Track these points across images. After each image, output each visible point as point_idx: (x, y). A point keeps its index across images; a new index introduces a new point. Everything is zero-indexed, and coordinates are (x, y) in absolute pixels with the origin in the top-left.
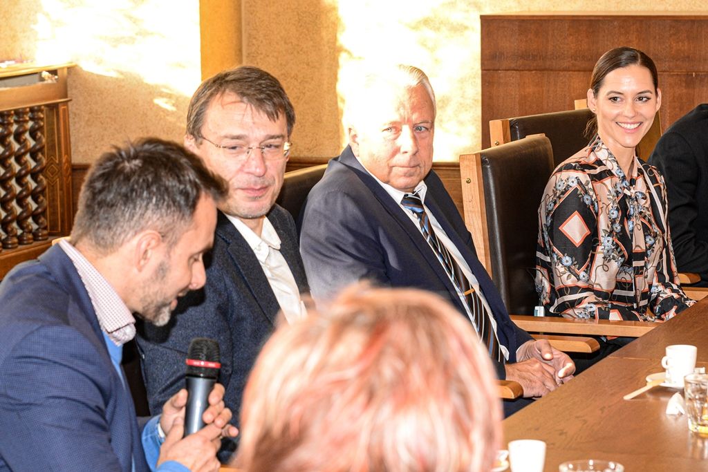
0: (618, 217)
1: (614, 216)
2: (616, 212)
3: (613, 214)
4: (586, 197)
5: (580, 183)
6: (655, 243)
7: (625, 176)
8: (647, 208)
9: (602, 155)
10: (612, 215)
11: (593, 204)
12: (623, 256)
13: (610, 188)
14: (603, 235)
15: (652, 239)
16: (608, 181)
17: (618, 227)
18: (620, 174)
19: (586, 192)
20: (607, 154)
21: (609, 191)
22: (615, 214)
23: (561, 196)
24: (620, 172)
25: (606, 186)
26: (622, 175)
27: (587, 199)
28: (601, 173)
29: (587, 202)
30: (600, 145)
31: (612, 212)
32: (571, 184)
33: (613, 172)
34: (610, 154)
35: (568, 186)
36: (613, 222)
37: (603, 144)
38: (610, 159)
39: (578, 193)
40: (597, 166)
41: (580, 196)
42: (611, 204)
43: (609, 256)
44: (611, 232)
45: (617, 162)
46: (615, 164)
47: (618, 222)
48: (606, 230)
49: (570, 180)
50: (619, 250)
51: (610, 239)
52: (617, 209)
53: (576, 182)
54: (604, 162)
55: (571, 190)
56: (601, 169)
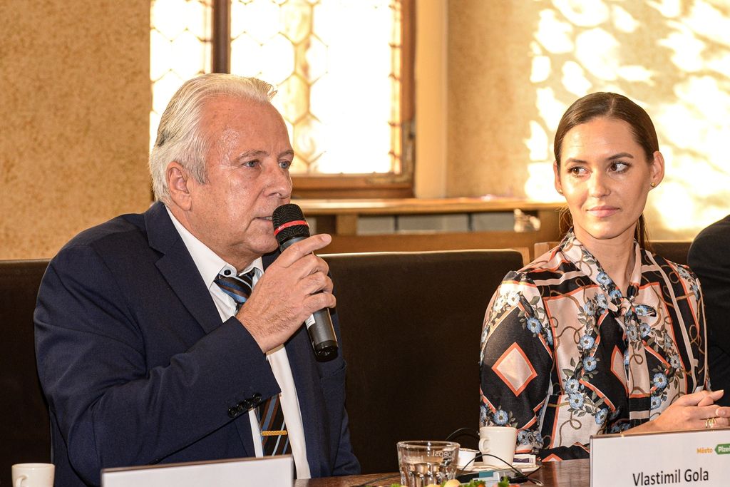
0: (593, 347)
1: (587, 346)
2: (591, 340)
3: (586, 342)
4: (531, 321)
5: (523, 301)
6: (667, 386)
7: (613, 283)
8: (658, 331)
9: (573, 254)
10: (585, 345)
11: (543, 332)
12: (603, 406)
13: (582, 304)
14: (565, 377)
15: (664, 379)
16: (579, 294)
17: (591, 364)
18: (603, 281)
19: (532, 314)
20: (580, 253)
21: (581, 309)
22: (589, 343)
23: (496, 320)
24: (604, 278)
25: (576, 301)
26: (607, 282)
27: (534, 325)
28: (567, 282)
29: (533, 329)
30: (571, 241)
31: (585, 339)
32: (510, 302)
33: (593, 278)
34: (585, 252)
35: (507, 305)
36: (585, 354)
37: (575, 238)
38: (585, 260)
39: (519, 315)
40: (562, 273)
41: (522, 320)
42: (585, 328)
43: (581, 408)
44: (578, 371)
45: (598, 264)
46: (594, 267)
47: (593, 355)
48: (569, 370)
49: (510, 296)
50: (593, 397)
51: (575, 382)
52: (594, 335)
53: (517, 299)
54: (577, 265)
55: (509, 310)
56: (566, 276)
